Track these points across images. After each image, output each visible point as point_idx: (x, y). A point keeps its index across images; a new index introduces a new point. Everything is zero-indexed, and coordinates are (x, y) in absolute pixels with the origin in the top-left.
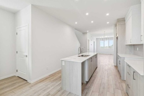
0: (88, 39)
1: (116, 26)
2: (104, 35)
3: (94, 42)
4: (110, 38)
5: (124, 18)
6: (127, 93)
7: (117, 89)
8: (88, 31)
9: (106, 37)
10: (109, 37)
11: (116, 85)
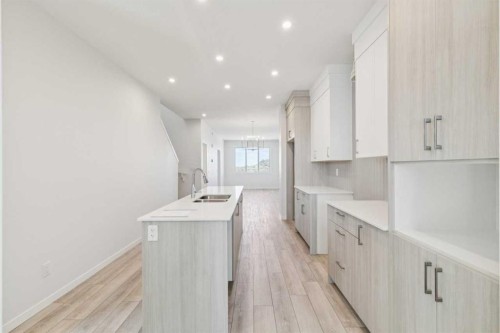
0: (203, 141)
1: (286, 110)
2: (253, 131)
3: (219, 152)
4: (267, 141)
5: (308, 91)
6: (334, 285)
7: (310, 280)
8: (204, 115)
9: (257, 137)
10: (263, 138)
11: (304, 271)
